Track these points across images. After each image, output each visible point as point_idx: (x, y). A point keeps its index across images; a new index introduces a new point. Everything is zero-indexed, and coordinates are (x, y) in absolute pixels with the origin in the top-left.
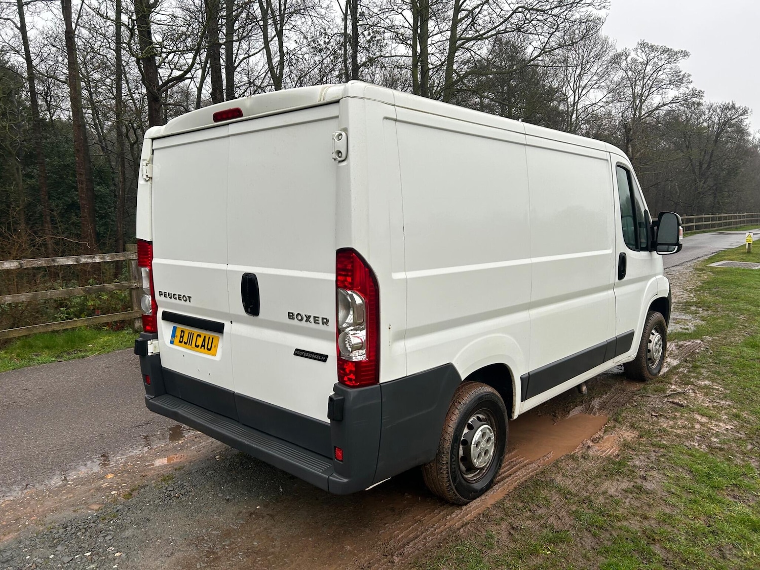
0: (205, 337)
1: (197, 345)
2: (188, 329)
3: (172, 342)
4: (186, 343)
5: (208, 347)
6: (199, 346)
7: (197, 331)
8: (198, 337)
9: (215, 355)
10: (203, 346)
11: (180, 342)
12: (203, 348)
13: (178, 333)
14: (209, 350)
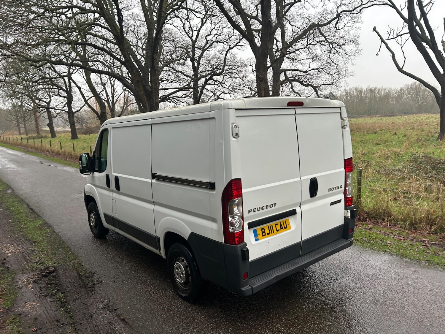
0: (280, 223)
1: (278, 230)
2: (265, 226)
3: (257, 240)
4: (268, 234)
5: (284, 227)
6: (279, 230)
7: (273, 224)
8: (277, 226)
9: (290, 228)
10: (282, 228)
11: (263, 236)
12: (282, 229)
13: (259, 232)
14: (286, 228)
